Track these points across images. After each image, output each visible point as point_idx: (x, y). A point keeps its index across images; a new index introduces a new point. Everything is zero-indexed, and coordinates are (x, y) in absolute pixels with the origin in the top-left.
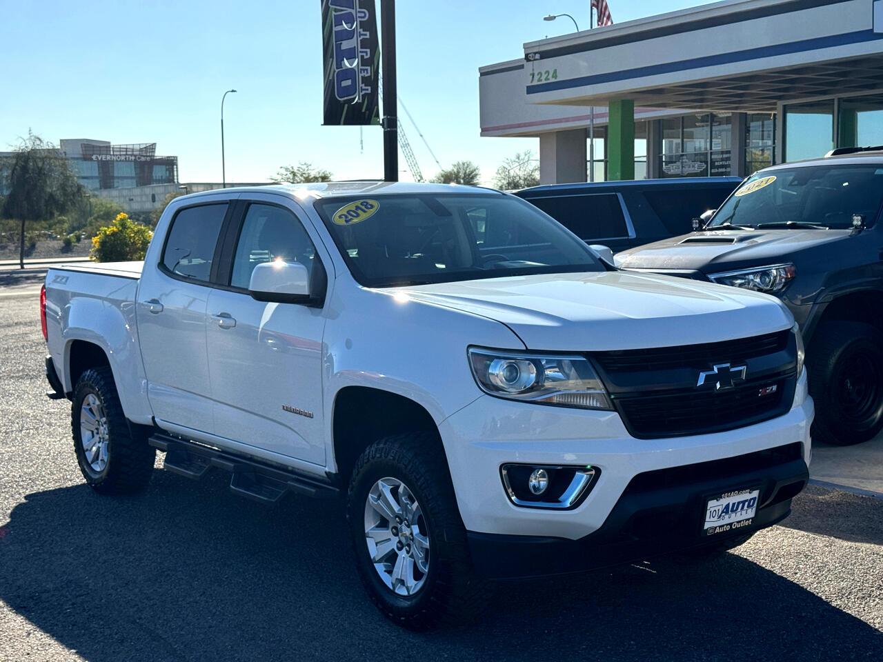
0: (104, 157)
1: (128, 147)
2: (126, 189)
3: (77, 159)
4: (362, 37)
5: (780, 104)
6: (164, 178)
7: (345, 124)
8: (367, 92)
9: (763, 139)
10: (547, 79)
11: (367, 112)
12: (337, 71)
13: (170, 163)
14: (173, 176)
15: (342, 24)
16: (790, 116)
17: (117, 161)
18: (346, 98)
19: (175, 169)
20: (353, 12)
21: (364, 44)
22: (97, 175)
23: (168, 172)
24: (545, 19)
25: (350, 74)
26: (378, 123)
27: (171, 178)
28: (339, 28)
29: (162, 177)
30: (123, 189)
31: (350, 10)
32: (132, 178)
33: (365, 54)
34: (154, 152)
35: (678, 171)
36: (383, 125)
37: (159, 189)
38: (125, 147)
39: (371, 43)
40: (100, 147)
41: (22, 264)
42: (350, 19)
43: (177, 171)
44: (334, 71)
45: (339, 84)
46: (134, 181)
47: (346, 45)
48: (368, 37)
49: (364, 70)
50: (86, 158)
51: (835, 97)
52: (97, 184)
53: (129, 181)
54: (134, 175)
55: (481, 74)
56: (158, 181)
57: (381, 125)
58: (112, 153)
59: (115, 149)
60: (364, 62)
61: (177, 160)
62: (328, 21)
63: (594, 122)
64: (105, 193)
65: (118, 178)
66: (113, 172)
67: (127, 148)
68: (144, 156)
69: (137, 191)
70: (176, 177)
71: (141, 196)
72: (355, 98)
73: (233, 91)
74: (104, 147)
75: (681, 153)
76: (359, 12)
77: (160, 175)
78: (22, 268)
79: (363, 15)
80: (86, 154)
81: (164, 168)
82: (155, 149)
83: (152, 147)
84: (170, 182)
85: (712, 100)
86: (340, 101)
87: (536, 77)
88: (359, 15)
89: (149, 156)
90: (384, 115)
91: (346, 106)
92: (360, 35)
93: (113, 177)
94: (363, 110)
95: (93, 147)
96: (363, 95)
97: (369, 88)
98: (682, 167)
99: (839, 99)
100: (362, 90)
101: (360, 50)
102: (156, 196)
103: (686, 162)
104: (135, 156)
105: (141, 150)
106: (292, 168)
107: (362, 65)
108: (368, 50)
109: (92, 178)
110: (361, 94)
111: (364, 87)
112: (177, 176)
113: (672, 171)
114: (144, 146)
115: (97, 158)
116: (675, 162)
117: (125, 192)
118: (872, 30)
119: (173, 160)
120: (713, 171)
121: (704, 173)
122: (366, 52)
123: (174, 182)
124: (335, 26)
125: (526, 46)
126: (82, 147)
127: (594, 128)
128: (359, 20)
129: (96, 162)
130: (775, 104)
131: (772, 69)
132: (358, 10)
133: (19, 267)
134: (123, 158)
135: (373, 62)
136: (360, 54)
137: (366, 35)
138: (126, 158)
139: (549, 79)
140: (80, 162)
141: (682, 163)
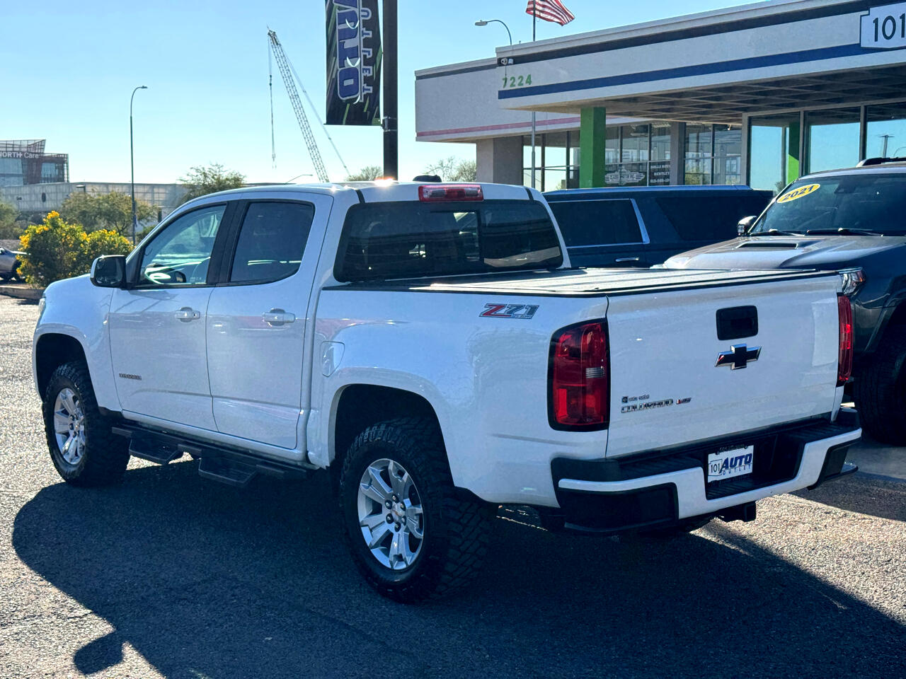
1: (15, 143)
2: (13, 187)
4: (365, 36)
5: (745, 116)
6: (53, 176)
7: (348, 123)
8: (368, 92)
9: (697, 151)
10: (520, 84)
11: (368, 112)
12: (340, 69)
13: (60, 162)
14: (63, 175)
15: (345, 23)
16: (755, 129)
17: (3, 157)
18: (348, 98)
19: (66, 168)
20: (357, 10)
21: (367, 43)
23: (57, 170)
24: (477, 24)
25: (352, 73)
26: (378, 124)
27: (61, 176)
28: (342, 27)
29: (51, 175)
30: (10, 187)
31: (352, 9)
32: (18, 176)
33: (367, 54)
34: (43, 149)
35: (616, 181)
36: (383, 126)
37: (50, 188)
38: (12, 143)
39: (372, 43)
42: (353, 17)
43: (67, 169)
44: (337, 70)
45: (342, 83)
46: (21, 179)
47: (349, 44)
48: (370, 36)
49: (366, 70)
51: (801, 109)
53: (16, 179)
54: (21, 173)
55: (417, 77)
56: (47, 180)
57: (382, 126)
60: (367, 62)
61: (67, 158)
62: (331, 20)
63: (536, 130)
65: (4, 175)
67: (13, 145)
68: (32, 153)
69: (26, 190)
70: (66, 176)
71: (30, 194)
72: (357, 98)
73: (143, 87)
75: (620, 163)
76: (362, 11)
77: (49, 173)
79: (366, 14)
81: (53, 165)
82: (44, 146)
83: (42, 144)
84: (58, 181)
85: (682, 110)
86: (341, 100)
87: (509, 82)
88: (362, 13)
89: (38, 153)
90: (384, 116)
91: (348, 105)
92: (363, 34)
94: (365, 111)
96: (364, 95)
97: (371, 88)
98: (621, 177)
99: (805, 112)
100: (364, 89)
101: (362, 49)
102: (47, 195)
103: (625, 172)
104: (23, 153)
105: (29, 146)
106: (203, 168)
107: (364, 65)
108: (371, 50)
110: (363, 94)
111: (366, 87)
112: (68, 174)
113: (610, 181)
114: (33, 142)
116: (614, 172)
117: (12, 191)
118: (859, 44)
119: (62, 158)
120: (652, 181)
121: (643, 183)
122: (369, 52)
123: (63, 181)
124: (339, 24)
125: (498, 51)
127: (536, 135)
128: (362, 19)
130: (741, 115)
131: (755, 80)
132: (361, 8)
134: (9, 155)
135: (375, 62)
136: (362, 54)
137: (368, 34)
138: (12, 155)
139: (522, 85)
141: (621, 172)
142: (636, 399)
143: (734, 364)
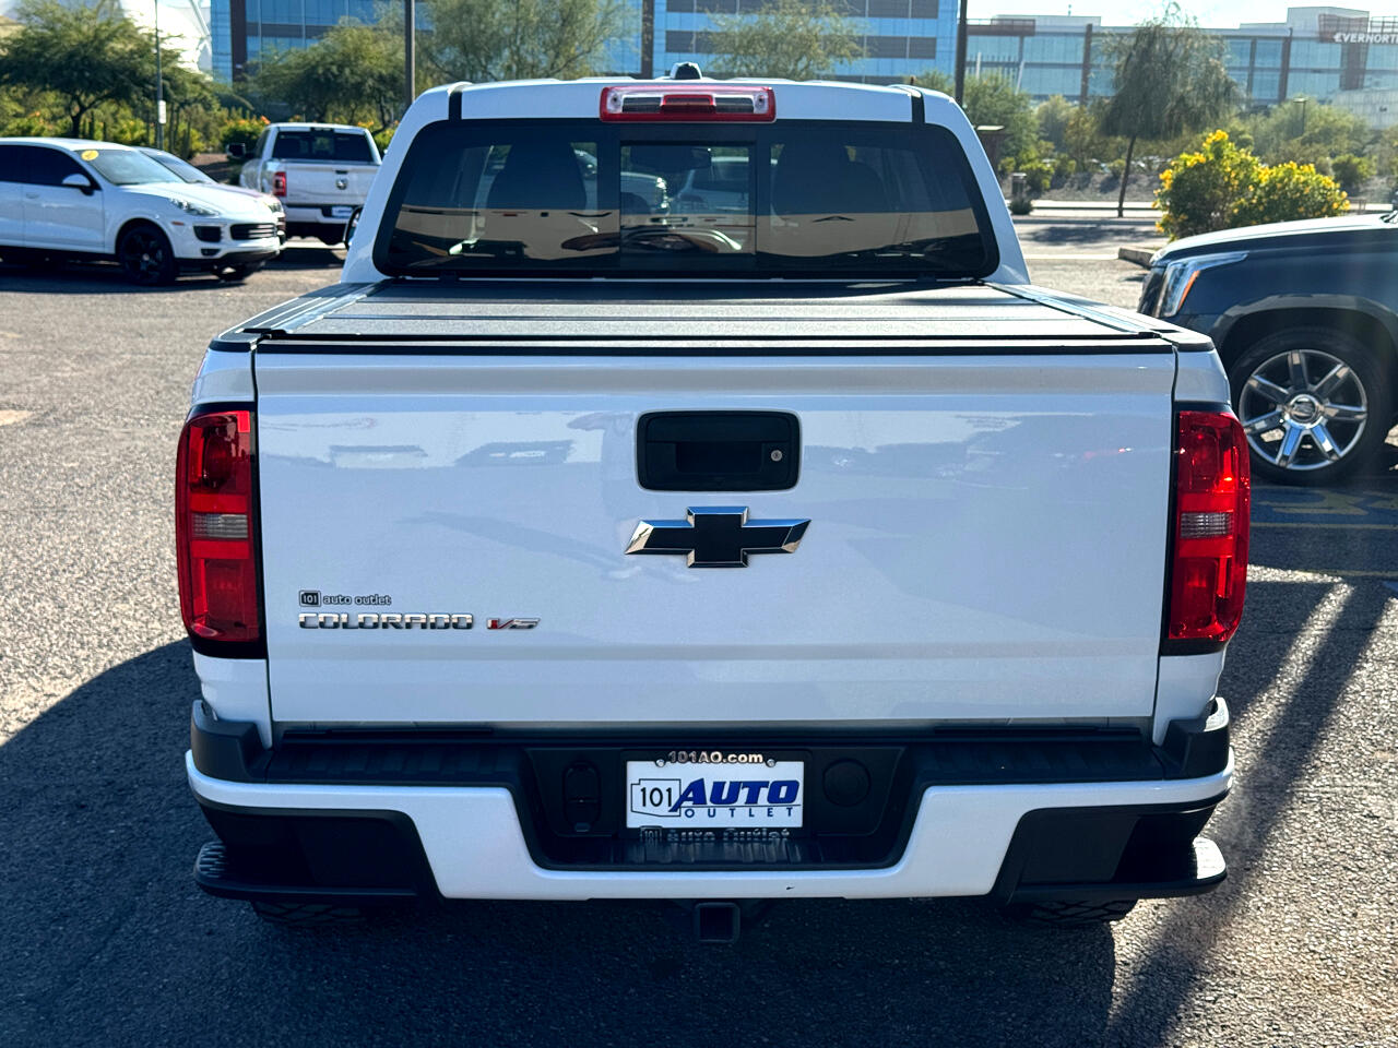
0: (1353, 36)
1: (1386, 20)
2: (1379, 92)
3: (1310, 39)
17: (1374, 43)
22: (1338, 66)
30: (1375, 91)
38: (1392, 20)
40: (1350, 20)
41: (1120, 209)
50: (1324, 38)
52: (1336, 80)
58: (1369, 30)
59: (1374, 24)
64: (1343, 97)
65: (1373, 72)
66: (1365, 63)
74: (1356, 20)
78: (1121, 215)
80: (1325, 32)
93: (1364, 72)
95: (1339, 19)
109: (1329, 71)
115: (1342, 38)
117: (1376, 97)
126: (1320, 21)
129: (1340, 46)
133: (1116, 213)
134: (1386, 38)
138: (1390, 40)
140: (1313, 44)
142: (345, 600)
143: (692, 555)
